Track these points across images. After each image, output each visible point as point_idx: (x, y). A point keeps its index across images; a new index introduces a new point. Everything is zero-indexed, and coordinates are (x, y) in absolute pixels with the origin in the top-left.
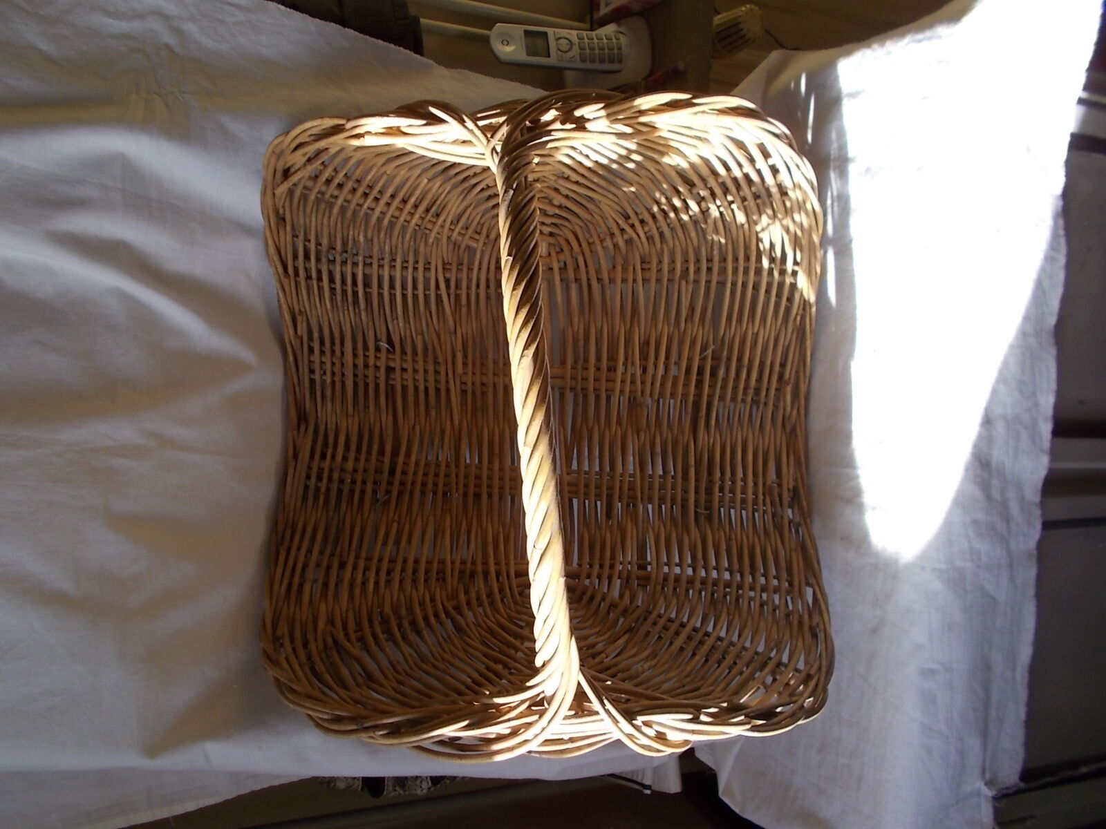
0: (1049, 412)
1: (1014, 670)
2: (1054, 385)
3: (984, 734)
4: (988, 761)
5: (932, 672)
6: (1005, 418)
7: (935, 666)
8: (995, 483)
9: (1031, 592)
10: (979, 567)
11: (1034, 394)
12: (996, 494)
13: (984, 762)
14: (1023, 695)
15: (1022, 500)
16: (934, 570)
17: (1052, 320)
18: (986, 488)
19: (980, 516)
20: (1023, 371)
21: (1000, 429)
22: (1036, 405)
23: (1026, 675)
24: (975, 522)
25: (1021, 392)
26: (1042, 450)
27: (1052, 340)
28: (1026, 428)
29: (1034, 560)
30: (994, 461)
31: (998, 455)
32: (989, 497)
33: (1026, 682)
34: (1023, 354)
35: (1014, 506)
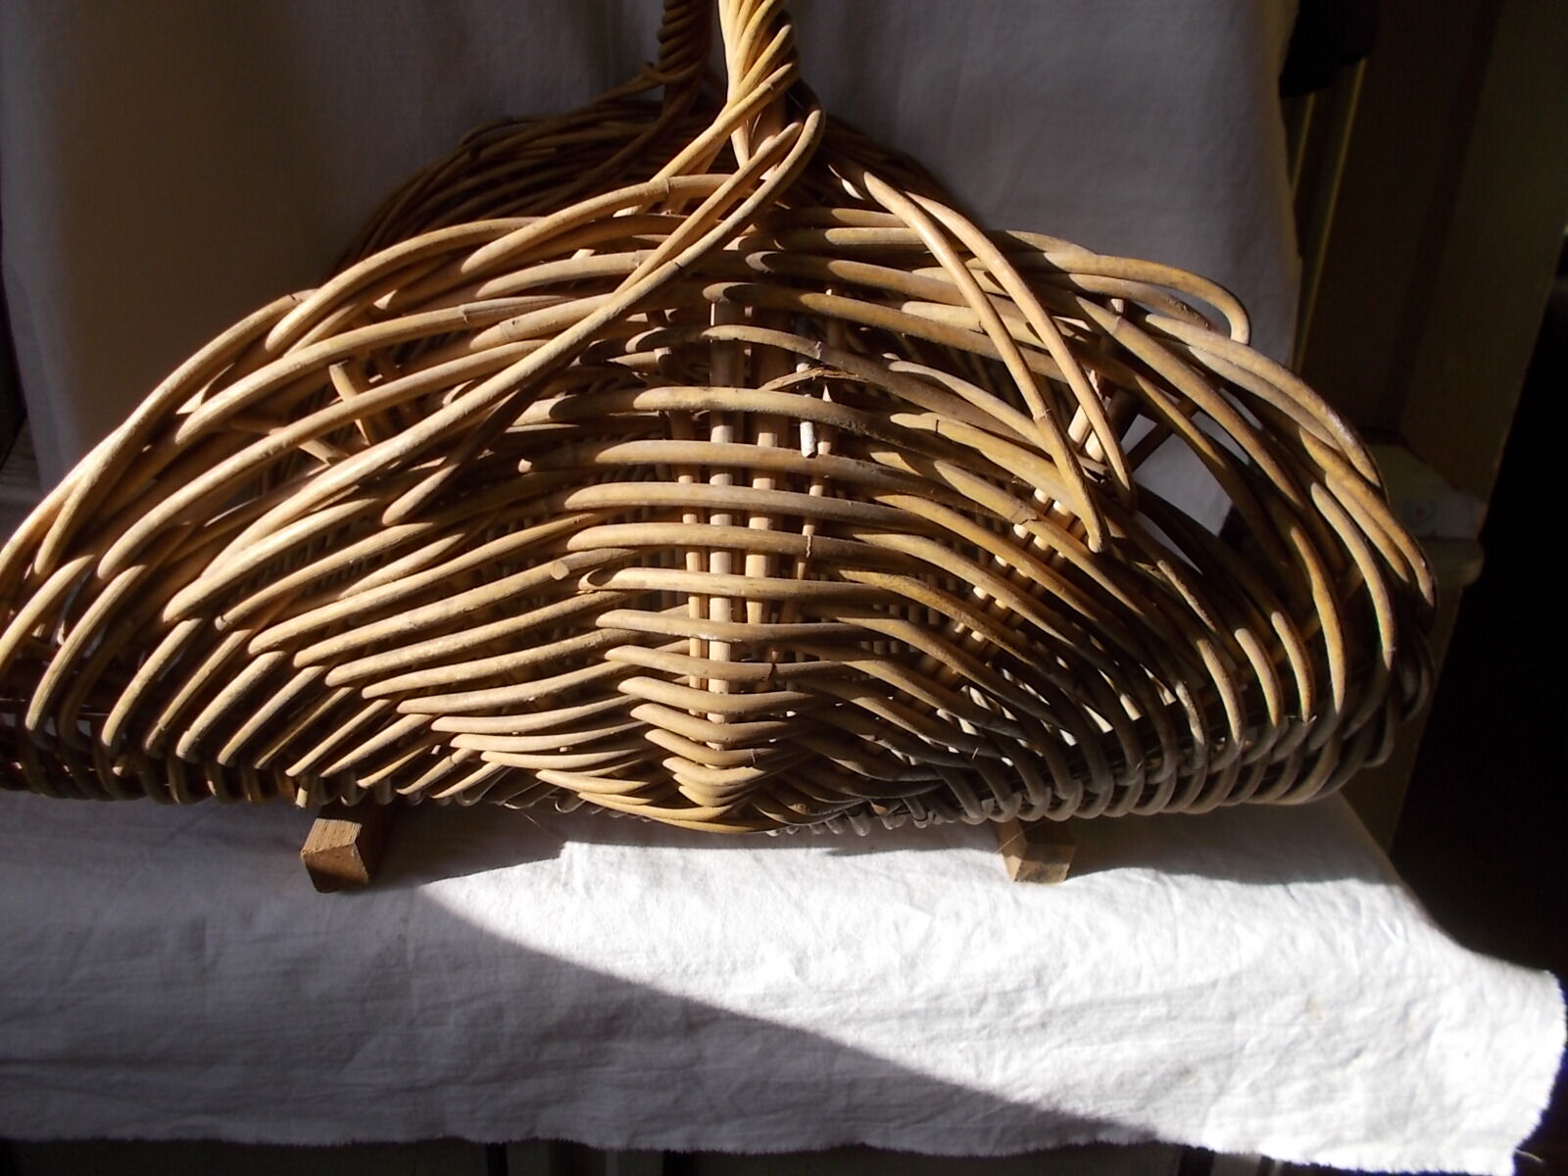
0: (704, 1146)
1: (206, 1111)
2: (755, 1148)
3: (74, 1059)
4: (22, 1070)
5: (198, 946)
6: (700, 1059)
7: (210, 951)
8: (574, 1049)
9: (363, 1135)
10: (411, 1023)
11: (740, 1114)
12: (552, 1052)
13: (19, 1062)
14: (159, 1131)
15: (540, 1103)
16: (402, 939)
17: (874, 1139)
18: (563, 1031)
19: (511, 1022)
20: (784, 1086)
21: (675, 1052)
22: (719, 1120)
23: (198, 1135)
24: (499, 1012)
25: (744, 1087)
26: (635, 1135)
27: (837, 1143)
28: (676, 1101)
29: (424, 1135)
30: (614, 1044)
31: (628, 1051)
32: (547, 1037)
33: (185, 1135)
34: (817, 1084)
35: (529, 1089)
